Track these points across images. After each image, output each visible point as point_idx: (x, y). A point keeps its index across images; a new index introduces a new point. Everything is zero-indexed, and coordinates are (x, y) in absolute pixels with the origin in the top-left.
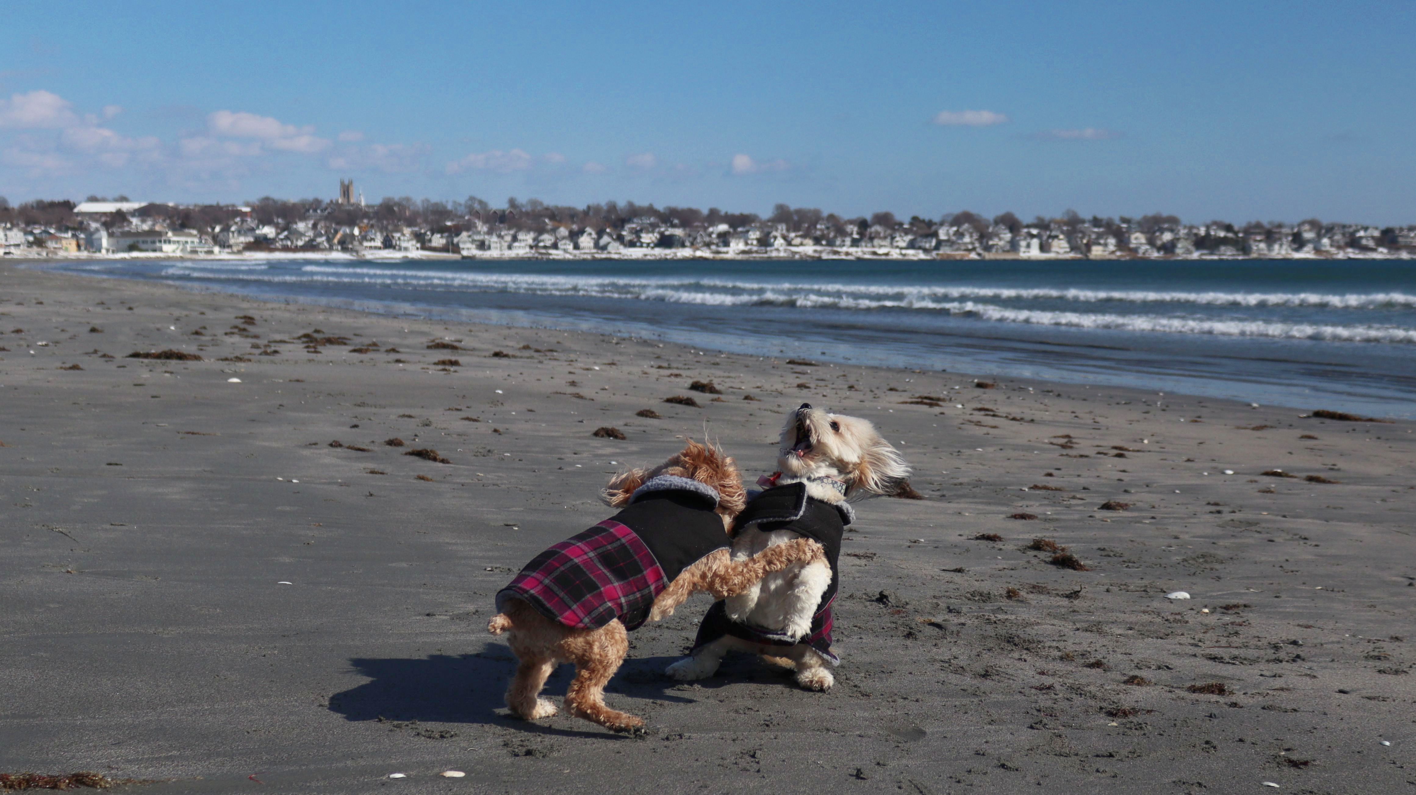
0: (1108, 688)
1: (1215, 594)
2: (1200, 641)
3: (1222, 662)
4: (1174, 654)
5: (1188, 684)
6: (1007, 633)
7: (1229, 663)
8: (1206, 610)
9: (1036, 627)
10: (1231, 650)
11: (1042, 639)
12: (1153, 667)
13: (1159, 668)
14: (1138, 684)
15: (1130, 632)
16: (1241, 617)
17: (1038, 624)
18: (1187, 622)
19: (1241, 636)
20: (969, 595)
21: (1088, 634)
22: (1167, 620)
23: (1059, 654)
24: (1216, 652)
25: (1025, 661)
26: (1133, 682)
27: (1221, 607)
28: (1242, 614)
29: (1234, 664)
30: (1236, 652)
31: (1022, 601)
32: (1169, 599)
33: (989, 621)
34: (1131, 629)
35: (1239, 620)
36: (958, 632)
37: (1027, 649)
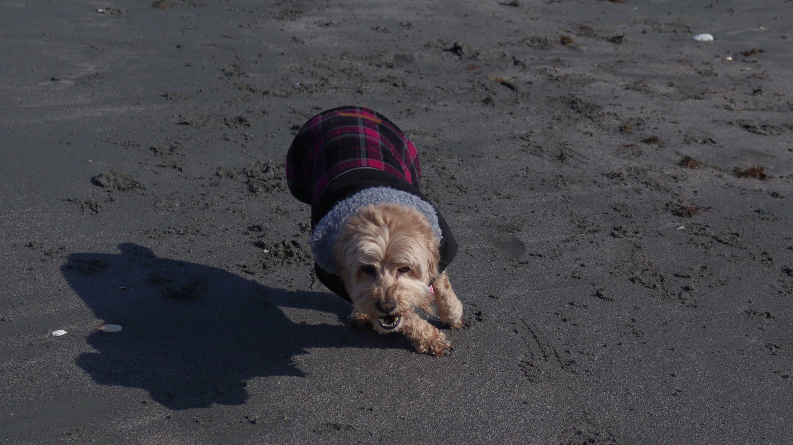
0: (667, 173)
1: (733, 33)
2: (731, 101)
3: (755, 132)
4: (714, 121)
5: (733, 165)
6: (569, 94)
7: (760, 133)
8: (730, 59)
9: (592, 85)
10: (759, 113)
11: (600, 103)
12: (700, 141)
13: (705, 142)
14: (692, 167)
15: (672, 89)
16: (760, 66)
17: (593, 80)
18: (716, 75)
19: (764, 94)
20: (529, 41)
21: (637, 95)
22: (699, 73)
23: (617, 123)
24: (747, 116)
25: (591, 135)
26: (687, 165)
27: (741, 53)
28: (760, 62)
29: (765, 134)
30: (764, 116)
31: (574, 48)
32: (697, 42)
33: (552, 79)
34: (671, 85)
35: (759, 71)
36: (528, 94)
37: (590, 117)
